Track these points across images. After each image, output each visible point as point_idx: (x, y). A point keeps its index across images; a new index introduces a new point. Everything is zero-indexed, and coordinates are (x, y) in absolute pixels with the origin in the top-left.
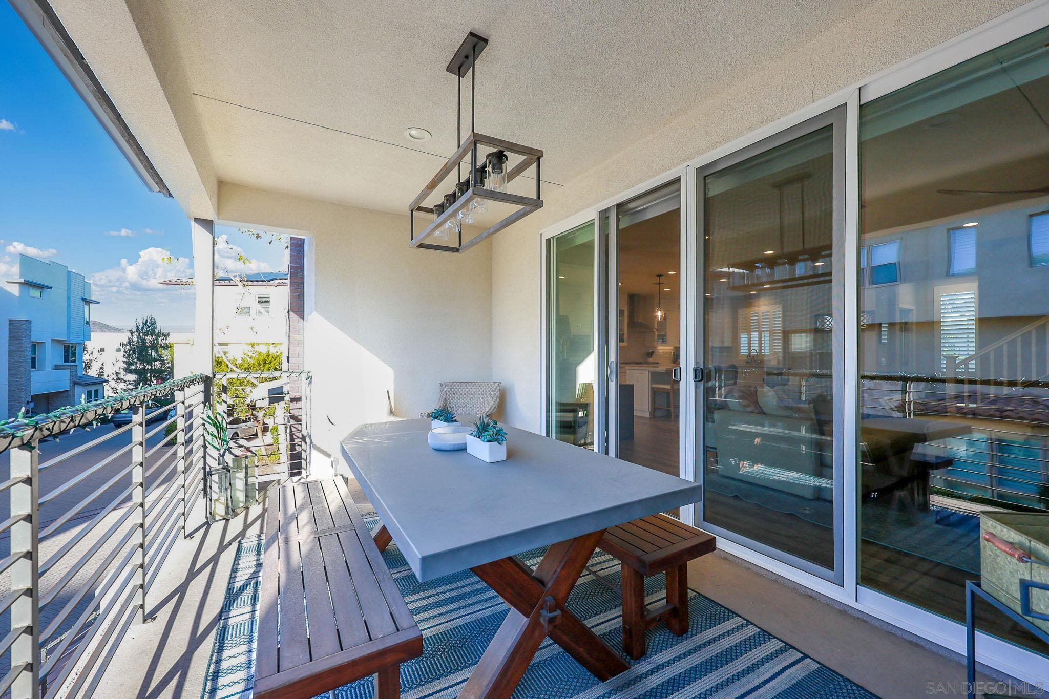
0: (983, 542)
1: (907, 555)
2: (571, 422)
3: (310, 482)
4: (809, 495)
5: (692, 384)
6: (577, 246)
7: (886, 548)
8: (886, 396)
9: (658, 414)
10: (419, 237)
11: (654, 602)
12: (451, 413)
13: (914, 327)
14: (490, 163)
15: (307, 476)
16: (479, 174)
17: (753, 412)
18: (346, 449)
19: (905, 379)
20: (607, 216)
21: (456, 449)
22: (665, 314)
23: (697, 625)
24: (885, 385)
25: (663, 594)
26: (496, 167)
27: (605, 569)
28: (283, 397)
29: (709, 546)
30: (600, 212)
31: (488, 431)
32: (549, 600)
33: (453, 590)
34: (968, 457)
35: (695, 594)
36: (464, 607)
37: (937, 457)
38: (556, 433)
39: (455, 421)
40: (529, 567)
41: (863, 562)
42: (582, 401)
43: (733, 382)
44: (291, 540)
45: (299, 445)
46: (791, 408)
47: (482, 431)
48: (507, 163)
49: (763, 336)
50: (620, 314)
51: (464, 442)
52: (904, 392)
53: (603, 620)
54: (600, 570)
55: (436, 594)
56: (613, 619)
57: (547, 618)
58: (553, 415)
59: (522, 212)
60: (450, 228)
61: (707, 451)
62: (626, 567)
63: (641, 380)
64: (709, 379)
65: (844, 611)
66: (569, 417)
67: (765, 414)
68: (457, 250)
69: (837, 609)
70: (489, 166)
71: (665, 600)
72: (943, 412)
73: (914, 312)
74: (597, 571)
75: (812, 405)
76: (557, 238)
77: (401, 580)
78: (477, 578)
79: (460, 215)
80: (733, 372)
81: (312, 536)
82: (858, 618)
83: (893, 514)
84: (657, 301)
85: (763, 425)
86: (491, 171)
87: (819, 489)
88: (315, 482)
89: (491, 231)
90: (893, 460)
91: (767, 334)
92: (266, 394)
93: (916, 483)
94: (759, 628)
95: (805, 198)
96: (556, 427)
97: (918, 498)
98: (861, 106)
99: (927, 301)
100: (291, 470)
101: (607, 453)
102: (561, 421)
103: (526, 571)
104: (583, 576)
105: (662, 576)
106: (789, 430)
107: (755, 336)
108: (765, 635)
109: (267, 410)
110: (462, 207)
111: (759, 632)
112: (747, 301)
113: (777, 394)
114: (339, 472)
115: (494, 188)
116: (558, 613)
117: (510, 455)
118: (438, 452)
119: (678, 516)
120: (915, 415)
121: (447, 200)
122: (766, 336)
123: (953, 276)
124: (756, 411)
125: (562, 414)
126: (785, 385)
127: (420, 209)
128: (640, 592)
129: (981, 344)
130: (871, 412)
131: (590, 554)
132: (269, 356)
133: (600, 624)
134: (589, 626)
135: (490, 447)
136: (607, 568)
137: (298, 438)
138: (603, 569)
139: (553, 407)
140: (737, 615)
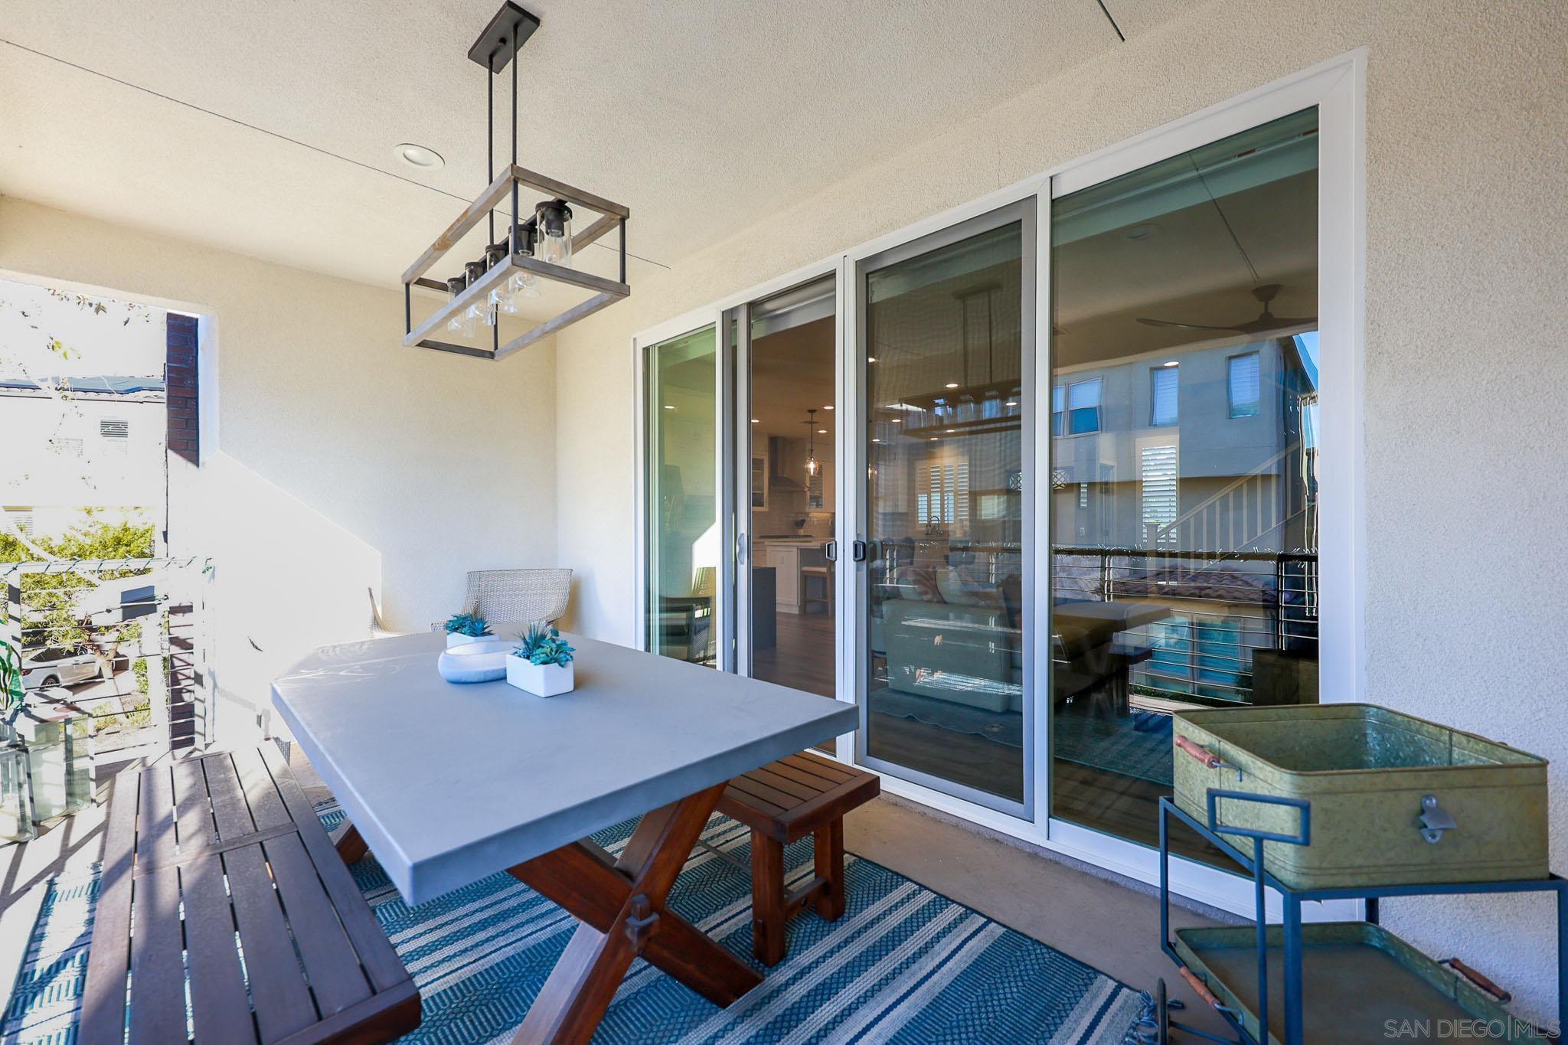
0: (1176, 748)
1: (1104, 772)
2: (682, 626)
3: (207, 756)
4: (997, 707)
5: (851, 564)
6: (690, 361)
7: (1083, 766)
8: (1085, 574)
9: (810, 608)
10: (420, 331)
11: (799, 879)
12: (482, 621)
13: (1115, 487)
14: (543, 217)
15: (207, 746)
16: (524, 235)
17: (932, 602)
18: (279, 691)
19: (1104, 553)
20: (734, 319)
21: (489, 678)
22: (821, 467)
23: (857, 902)
24: (1085, 561)
25: (811, 866)
26: (553, 225)
27: (731, 840)
28: (155, 605)
29: (870, 789)
30: (723, 312)
31: (543, 647)
32: (640, 900)
33: (487, 907)
34: (1167, 645)
35: (854, 858)
36: (504, 933)
37: (1136, 648)
38: (660, 644)
39: (489, 634)
40: (610, 856)
41: (1056, 787)
42: (701, 594)
43: (909, 560)
44: (161, 865)
45: (189, 691)
46: (975, 594)
47: (533, 647)
48: (571, 221)
49: (946, 498)
50: (755, 464)
51: (502, 667)
52: (1103, 568)
53: (727, 917)
54: (724, 843)
55: (457, 919)
56: (741, 912)
57: (636, 929)
58: (656, 616)
59: (597, 302)
60: (478, 319)
61: (874, 657)
62: (757, 834)
63: (785, 561)
64: (874, 558)
65: (1034, 855)
66: (680, 618)
67: (945, 603)
68: (492, 355)
69: (1026, 852)
70: (541, 223)
71: (813, 875)
72: (1142, 593)
73: (1115, 470)
74: (718, 846)
75: (1001, 589)
76: (660, 348)
77: (391, 906)
78: (522, 886)
79: (494, 297)
80: (907, 548)
81: (207, 854)
82: (1050, 860)
83: (1091, 722)
84: (808, 447)
85: (946, 618)
86: (544, 231)
87: (1009, 699)
88: (219, 754)
89: (548, 327)
90: (1090, 656)
91: (951, 496)
92: (116, 602)
93: (1114, 683)
94: (935, 893)
95: (993, 317)
96: (660, 635)
97: (1117, 700)
98: (1053, 201)
99: (1129, 458)
100: (174, 736)
101: (735, 671)
102: (667, 626)
103: (603, 862)
104: (692, 858)
105: (808, 841)
106: (974, 623)
107: (936, 497)
108: (944, 900)
109: (124, 631)
110: (494, 284)
111: (935, 898)
112: (927, 451)
113: (960, 576)
114: (272, 734)
115: (550, 259)
116: (654, 917)
117: (579, 683)
118: (456, 685)
119: (833, 752)
120: (1114, 597)
121: (471, 272)
122: (950, 498)
123: (1155, 426)
124: (935, 600)
125: (669, 615)
126: (971, 563)
127: (422, 282)
128: (778, 868)
129: (1182, 510)
130: (1069, 595)
131: (703, 824)
132: (126, 530)
133: (722, 923)
134: (703, 930)
135: (546, 672)
136: (733, 839)
137: (189, 678)
138: (727, 841)
139: (655, 605)
140: (909, 880)
